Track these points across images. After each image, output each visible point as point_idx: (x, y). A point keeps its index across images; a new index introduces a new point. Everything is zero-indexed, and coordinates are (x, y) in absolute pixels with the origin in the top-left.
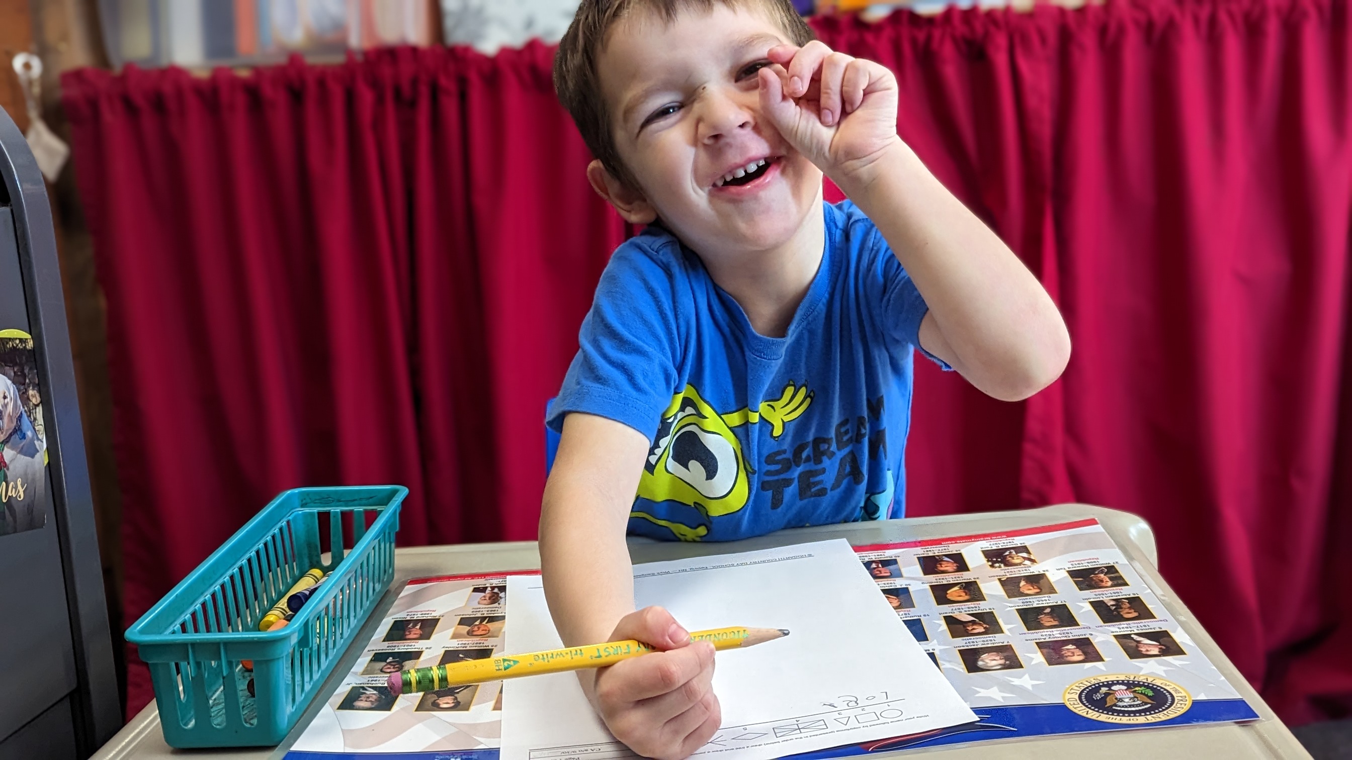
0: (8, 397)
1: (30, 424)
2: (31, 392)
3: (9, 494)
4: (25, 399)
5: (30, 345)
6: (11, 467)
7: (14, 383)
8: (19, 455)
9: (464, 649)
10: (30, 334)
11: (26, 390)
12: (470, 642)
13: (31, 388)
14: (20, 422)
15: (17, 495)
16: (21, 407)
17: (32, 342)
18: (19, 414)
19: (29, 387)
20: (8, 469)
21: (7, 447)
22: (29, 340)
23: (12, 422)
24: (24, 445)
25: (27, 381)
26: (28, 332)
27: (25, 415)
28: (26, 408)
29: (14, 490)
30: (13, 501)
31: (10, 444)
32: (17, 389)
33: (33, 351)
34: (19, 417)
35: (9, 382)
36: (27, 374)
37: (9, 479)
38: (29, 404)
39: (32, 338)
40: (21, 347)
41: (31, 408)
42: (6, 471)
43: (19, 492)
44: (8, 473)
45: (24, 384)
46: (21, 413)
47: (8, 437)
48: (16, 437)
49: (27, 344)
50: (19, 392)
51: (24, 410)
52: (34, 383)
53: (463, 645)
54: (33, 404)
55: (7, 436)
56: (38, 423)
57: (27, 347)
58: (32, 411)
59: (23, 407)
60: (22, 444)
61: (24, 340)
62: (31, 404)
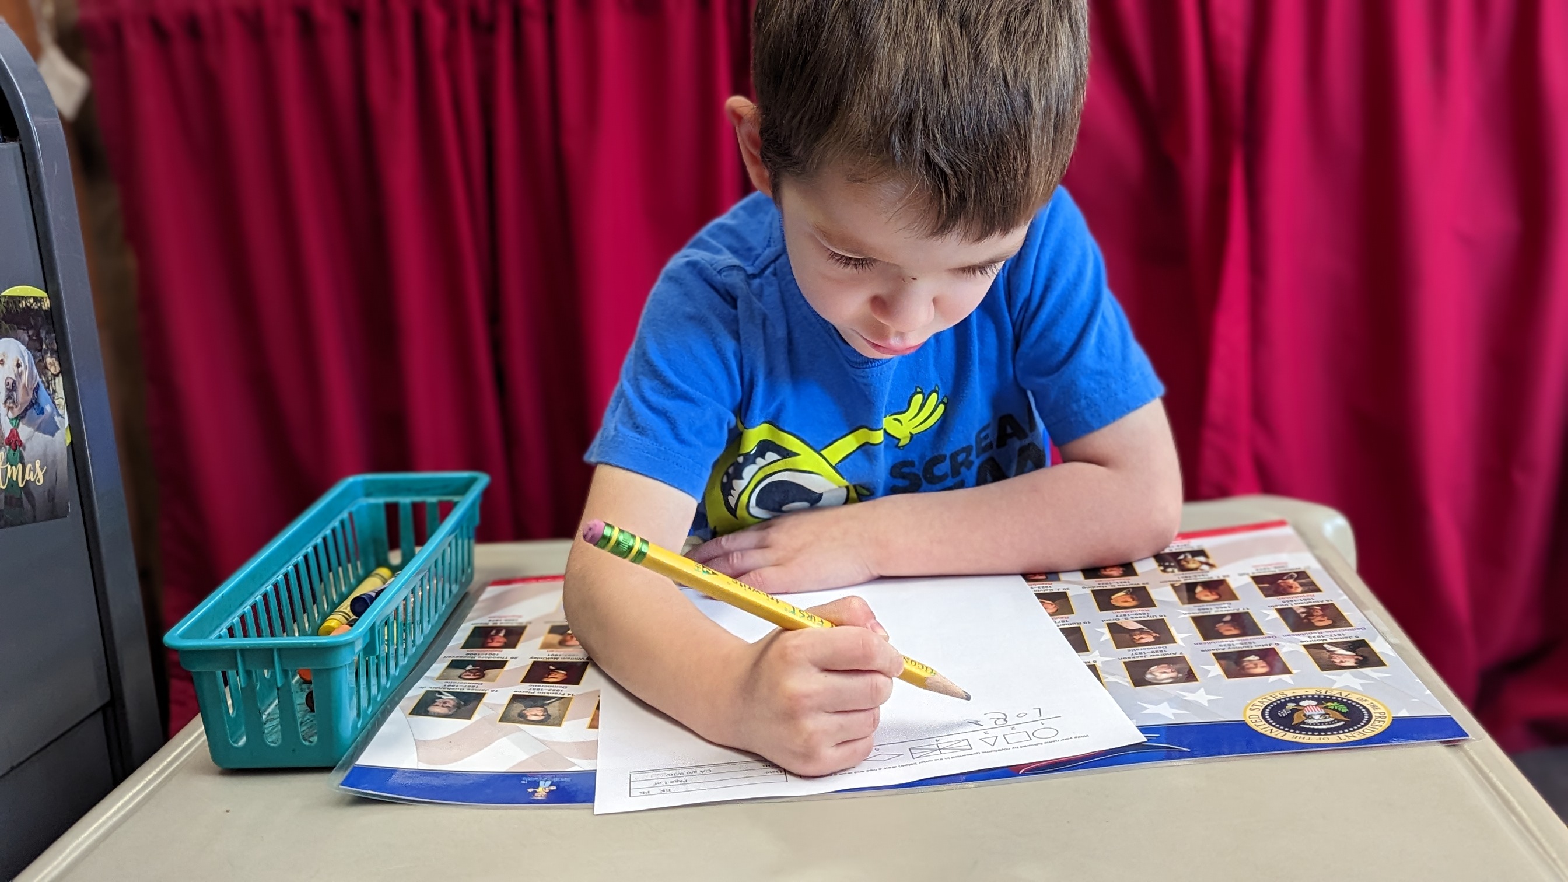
0: (23, 365)
1: (49, 397)
2: (49, 360)
3: (27, 477)
4: (42, 368)
5: (46, 305)
6: (27, 446)
7: (28, 348)
8: (36, 433)
9: (556, 660)
10: (47, 292)
11: (43, 358)
12: (562, 653)
13: (49, 355)
14: (37, 393)
15: (35, 479)
16: (38, 377)
17: (48, 301)
18: (35, 386)
19: (46, 353)
20: (24, 449)
21: (24, 424)
22: (45, 299)
23: (28, 394)
24: (41, 423)
25: (44, 346)
26: (44, 287)
27: (42, 387)
28: (44, 379)
29: (32, 473)
30: (31, 486)
31: (26, 418)
32: (33, 355)
33: (49, 313)
34: (35, 388)
35: (23, 348)
36: (44, 339)
37: (25, 460)
38: (46, 373)
39: (48, 296)
40: (36, 307)
41: (50, 379)
42: (23, 451)
43: (37, 475)
44: (25, 454)
45: (40, 350)
46: (38, 384)
47: (23, 412)
48: (32, 412)
49: (42, 303)
50: (35, 359)
51: (40, 380)
52: (52, 349)
53: (554, 657)
54: (52, 374)
55: (22, 410)
56: (58, 396)
57: (43, 307)
58: (50, 382)
59: (41, 377)
60: (39, 421)
61: (40, 299)
62: (49, 374)
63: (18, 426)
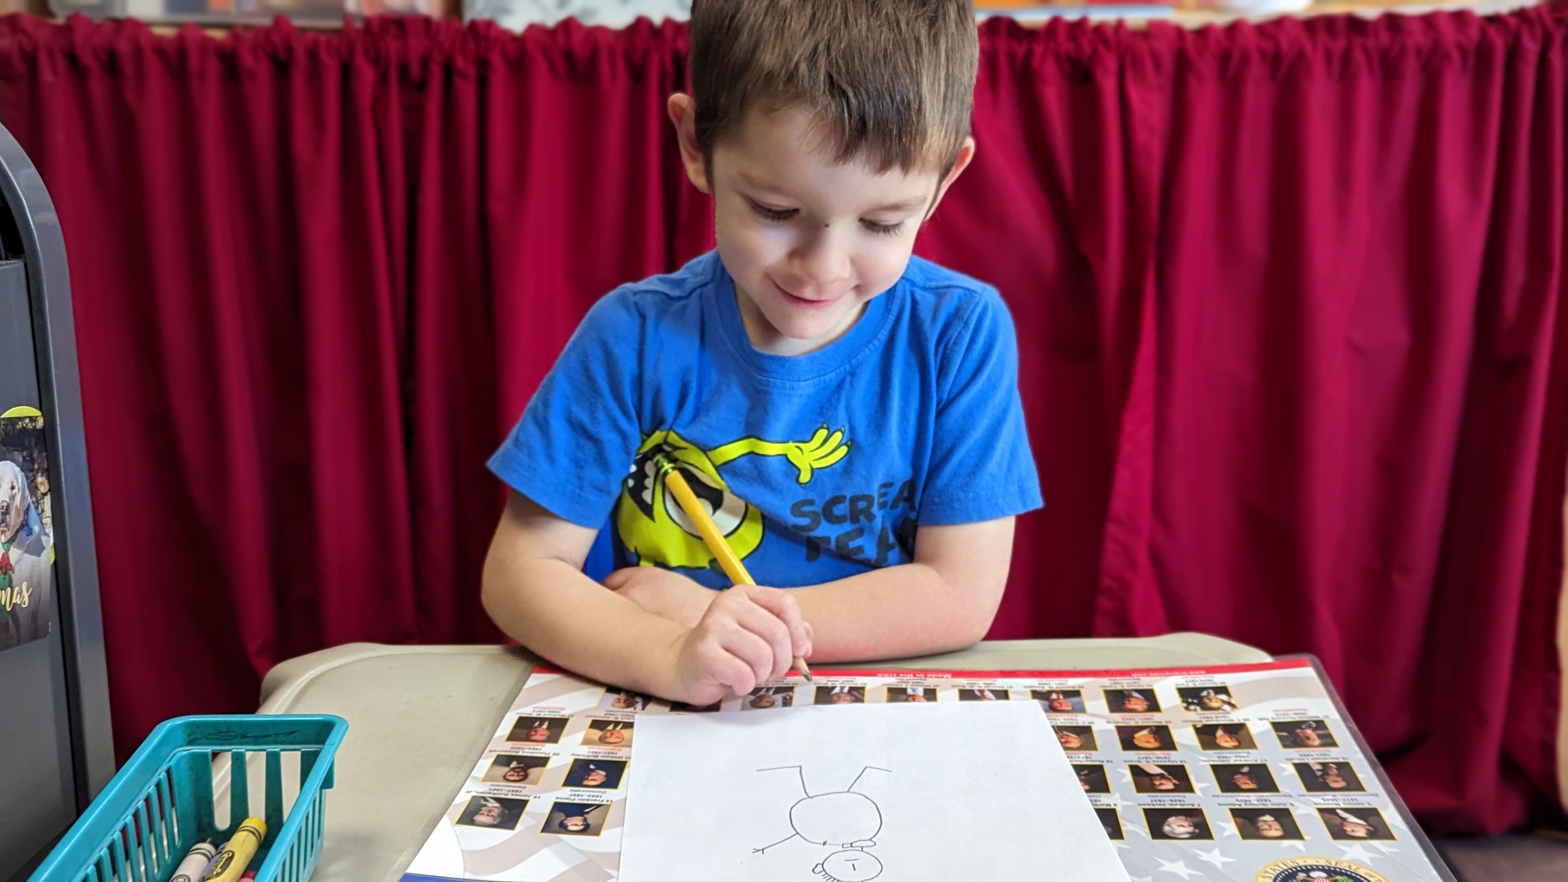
0: (17, 486)
1: (37, 516)
2: (40, 479)
3: (14, 601)
4: (33, 487)
5: (40, 424)
6: (17, 569)
7: (22, 470)
8: (25, 554)
9: (596, 758)
11: (35, 477)
13: (40, 474)
14: (27, 515)
15: (22, 600)
16: (29, 498)
17: (42, 419)
18: (26, 506)
19: (37, 473)
20: (13, 572)
21: (14, 547)
22: (39, 418)
23: (19, 516)
24: (30, 543)
26: (39, 408)
27: (32, 507)
28: (34, 499)
29: (19, 596)
30: (17, 609)
31: (16, 541)
32: (26, 476)
33: (43, 430)
34: (26, 509)
35: (18, 470)
37: (14, 582)
38: (37, 493)
39: (43, 415)
40: (31, 427)
41: (39, 498)
42: (12, 575)
43: (24, 595)
44: (14, 577)
46: (29, 506)
47: (15, 535)
48: (23, 534)
49: (36, 422)
50: (27, 480)
51: (31, 502)
52: (44, 467)
54: (42, 493)
55: (13, 533)
56: (45, 515)
57: (37, 425)
58: (39, 501)
59: (31, 498)
60: (28, 542)
61: (34, 418)
62: (39, 493)
63: (9, 550)
